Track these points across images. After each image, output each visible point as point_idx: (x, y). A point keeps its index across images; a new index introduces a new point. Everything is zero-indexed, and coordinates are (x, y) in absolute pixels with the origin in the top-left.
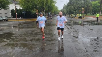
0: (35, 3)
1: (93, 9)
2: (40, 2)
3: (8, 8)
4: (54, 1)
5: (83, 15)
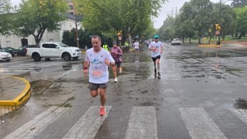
2: (128, 15)
4: (153, 12)
5: (218, 40)
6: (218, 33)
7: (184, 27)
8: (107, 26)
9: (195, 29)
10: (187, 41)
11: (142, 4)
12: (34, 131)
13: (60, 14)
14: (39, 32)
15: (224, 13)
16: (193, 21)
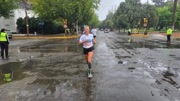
0: (64, 7)
1: (159, 21)
2: (71, 6)
3: (13, 16)
4: (94, 6)
5: (145, 31)
6: (145, 25)
7: (119, 20)
8: (52, 15)
9: (128, 22)
10: (122, 31)
15: (150, 10)
16: (126, 15)
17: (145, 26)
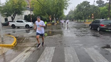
1: (101, 15)
3: (23, 14)
7: (78, 15)
8: (45, 13)
9: (83, 16)
10: (79, 21)
11: (61, 4)
12: (25, 57)
13: (23, 7)
14: (14, 15)
15: (95, 9)
16: (82, 12)
17: (93, 18)
